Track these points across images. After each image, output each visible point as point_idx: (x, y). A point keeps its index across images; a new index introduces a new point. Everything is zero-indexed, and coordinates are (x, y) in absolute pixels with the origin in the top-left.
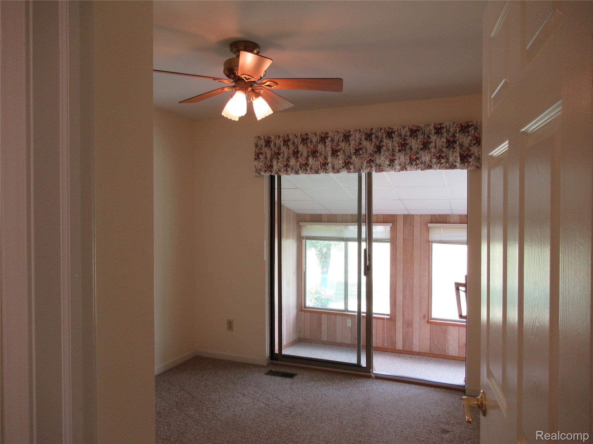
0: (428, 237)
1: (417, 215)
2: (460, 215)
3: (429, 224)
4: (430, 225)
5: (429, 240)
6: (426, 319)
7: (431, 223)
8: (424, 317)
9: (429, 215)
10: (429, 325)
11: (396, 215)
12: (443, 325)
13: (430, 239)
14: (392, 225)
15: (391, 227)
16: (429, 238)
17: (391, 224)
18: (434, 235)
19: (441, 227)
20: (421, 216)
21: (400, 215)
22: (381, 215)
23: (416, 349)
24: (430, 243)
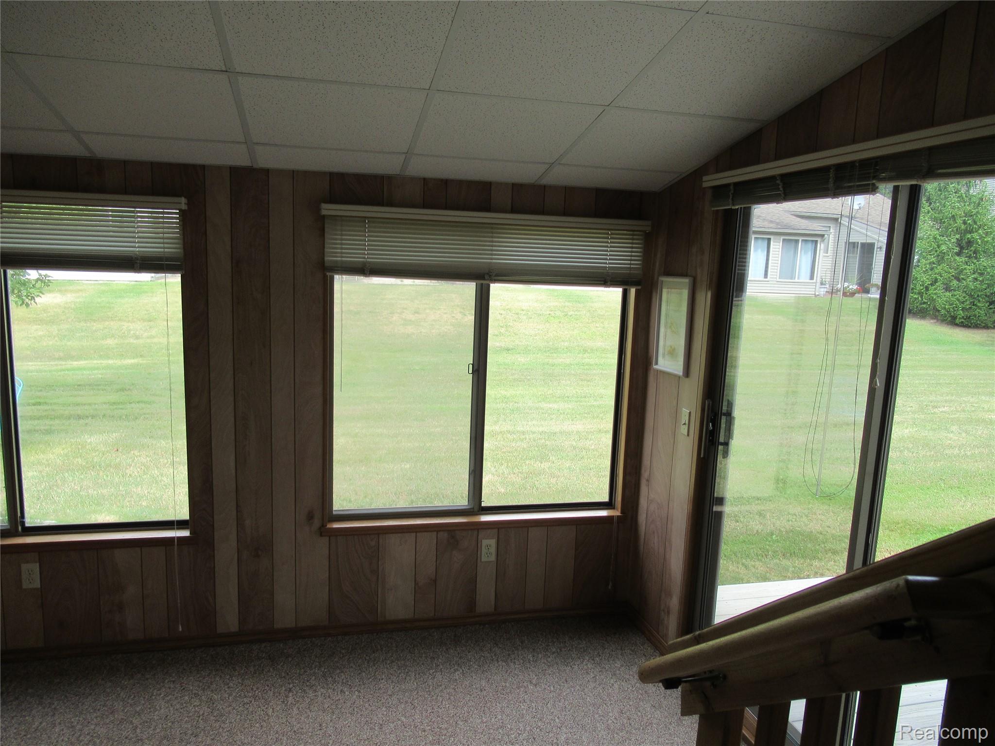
0: (323, 254)
1: (280, 172)
2: (424, 179)
3: (324, 206)
4: (328, 209)
5: (327, 264)
6: (317, 523)
7: (332, 200)
8: (310, 517)
9: (325, 173)
10: (325, 540)
11: (203, 167)
12: (370, 534)
13: (326, 259)
14: (188, 204)
15: (182, 213)
16: (326, 254)
17: (183, 200)
18: (342, 244)
19: (365, 217)
20: (294, 175)
21: (219, 168)
22: (141, 163)
23: (285, 618)
24: (328, 274)
